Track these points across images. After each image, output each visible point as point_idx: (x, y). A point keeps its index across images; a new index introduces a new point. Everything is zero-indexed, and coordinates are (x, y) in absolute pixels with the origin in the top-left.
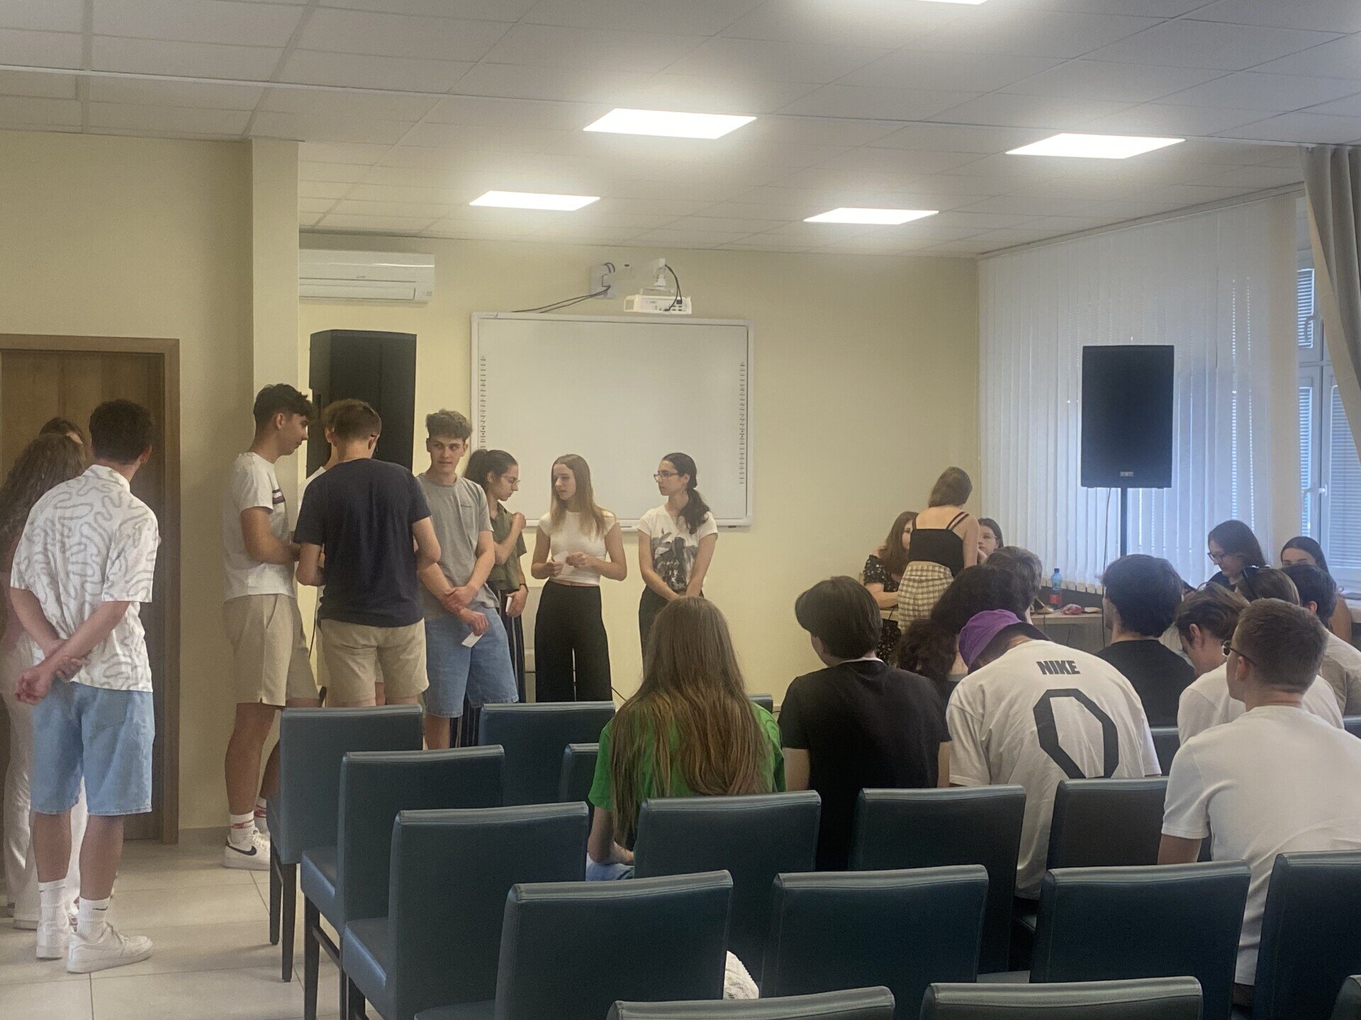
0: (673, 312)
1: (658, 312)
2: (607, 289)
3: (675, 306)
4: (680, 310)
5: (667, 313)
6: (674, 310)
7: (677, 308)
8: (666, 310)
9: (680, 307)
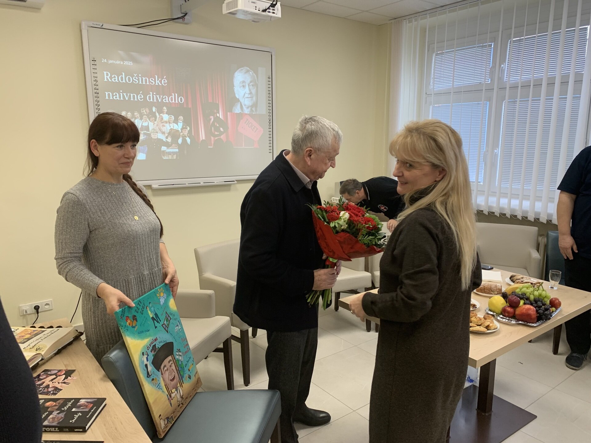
0: (269, 14)
1: (257, 11)
2: (185, 16)
3: (270, 9)
4: (274, 13)
5: (264, 13)
6: (269, 12)
7: (271, 11)
8: (264, 11)
9: (274, 10)
